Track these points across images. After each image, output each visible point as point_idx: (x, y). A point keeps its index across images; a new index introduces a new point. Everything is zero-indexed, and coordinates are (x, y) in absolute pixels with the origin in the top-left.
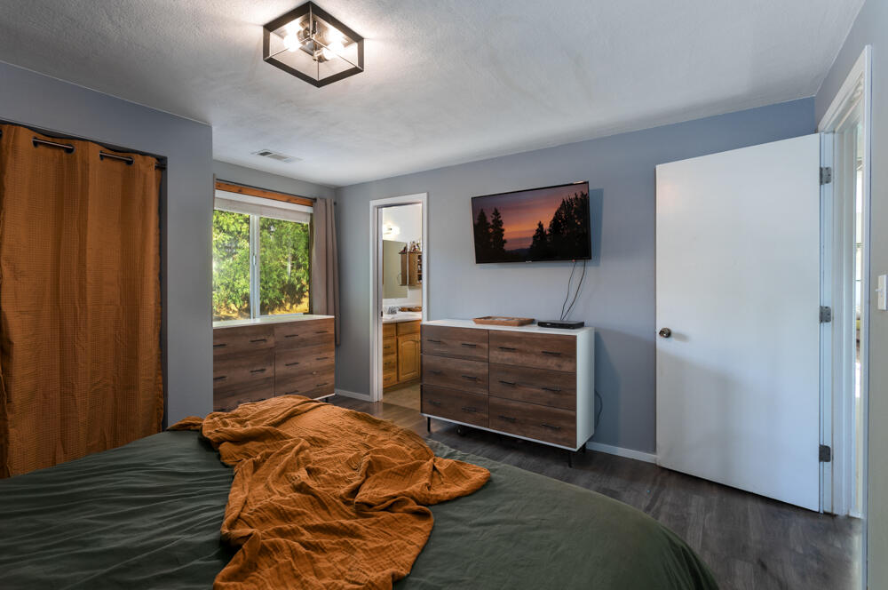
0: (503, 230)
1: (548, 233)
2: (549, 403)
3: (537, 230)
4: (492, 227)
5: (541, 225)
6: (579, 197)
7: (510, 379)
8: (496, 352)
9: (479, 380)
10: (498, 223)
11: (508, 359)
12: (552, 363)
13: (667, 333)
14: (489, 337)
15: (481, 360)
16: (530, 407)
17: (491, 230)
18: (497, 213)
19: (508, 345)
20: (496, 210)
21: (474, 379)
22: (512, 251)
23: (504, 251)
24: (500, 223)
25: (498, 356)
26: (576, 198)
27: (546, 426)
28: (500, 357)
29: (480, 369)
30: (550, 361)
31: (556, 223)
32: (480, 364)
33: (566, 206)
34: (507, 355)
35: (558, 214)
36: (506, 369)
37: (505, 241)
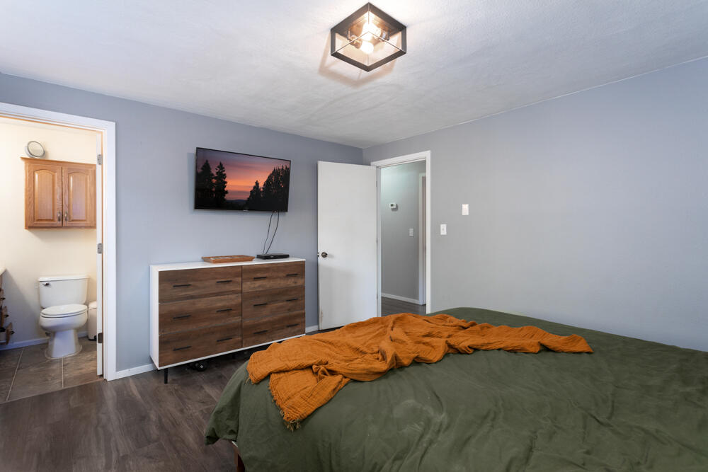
0: (226, 182)
1: (262, 190)
2: (289, 310)
3: (254, 187)
4: (216, 178)
5: (257, 184)
6: (284, 168)
7: (261, 301)
8: (249, 283)
9: (234, 310)
10: (221, 176)
11: (259, 286)
12: (290, 282)
13: (325, 255)
14: (242, 271)
15: (234, 292)
16: (276, 317)
17: (214, 181)
18: (221, 167)
19: (259, 275)
20: (221, 165)
21: (227, 311)
22: (233, 201)
23: (225, 200)
24: (224, 176)
25: (249, 286)
26: (283, 169)
27: (288, 326)
28: (252, 286)
29: (234, 300)
30: (290, 280)
31: (267, 183)
32: (233, 296)
33: (276, 173)
34: (258, 283)
35: (270, 177)
36: (256, 295)
37: (227, 192)
